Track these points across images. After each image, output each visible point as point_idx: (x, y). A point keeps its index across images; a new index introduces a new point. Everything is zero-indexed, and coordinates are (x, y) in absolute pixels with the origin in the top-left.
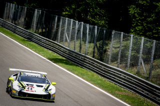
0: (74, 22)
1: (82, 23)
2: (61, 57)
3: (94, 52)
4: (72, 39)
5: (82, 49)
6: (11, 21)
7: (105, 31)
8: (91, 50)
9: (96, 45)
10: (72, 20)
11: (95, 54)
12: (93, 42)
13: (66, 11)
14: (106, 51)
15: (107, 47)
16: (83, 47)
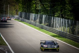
0: (60, 19)
1: (64, 19)
2: (56, 35)
3: (70, 31)
4: (60, 26)
5: (65, 30)
7: (73, 22)
8: (68, 30)
9: (70, 28)
10: (59, 18)
11: (70, 32)
12: (69, 27)
13: (56, 15)
14: (75, 30)
15: (75, 28)
16: (65, 29)
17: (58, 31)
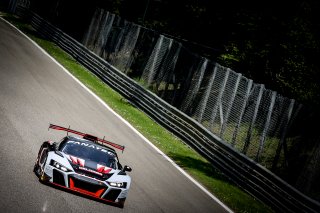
0: (243, 80)
1: (262, 86)
2: (197, 156)
3: (276, 159)
4: (232, 118)
5: (250, 146)
6: (99, 51)
8: (271, 152)
9: (285, 144)
10: (240, 75)
11: (279, 165)
12: (279, 137)
13: (229, 52)
15: (311, 154)
16: (253, 141)
17: (214, 140)
